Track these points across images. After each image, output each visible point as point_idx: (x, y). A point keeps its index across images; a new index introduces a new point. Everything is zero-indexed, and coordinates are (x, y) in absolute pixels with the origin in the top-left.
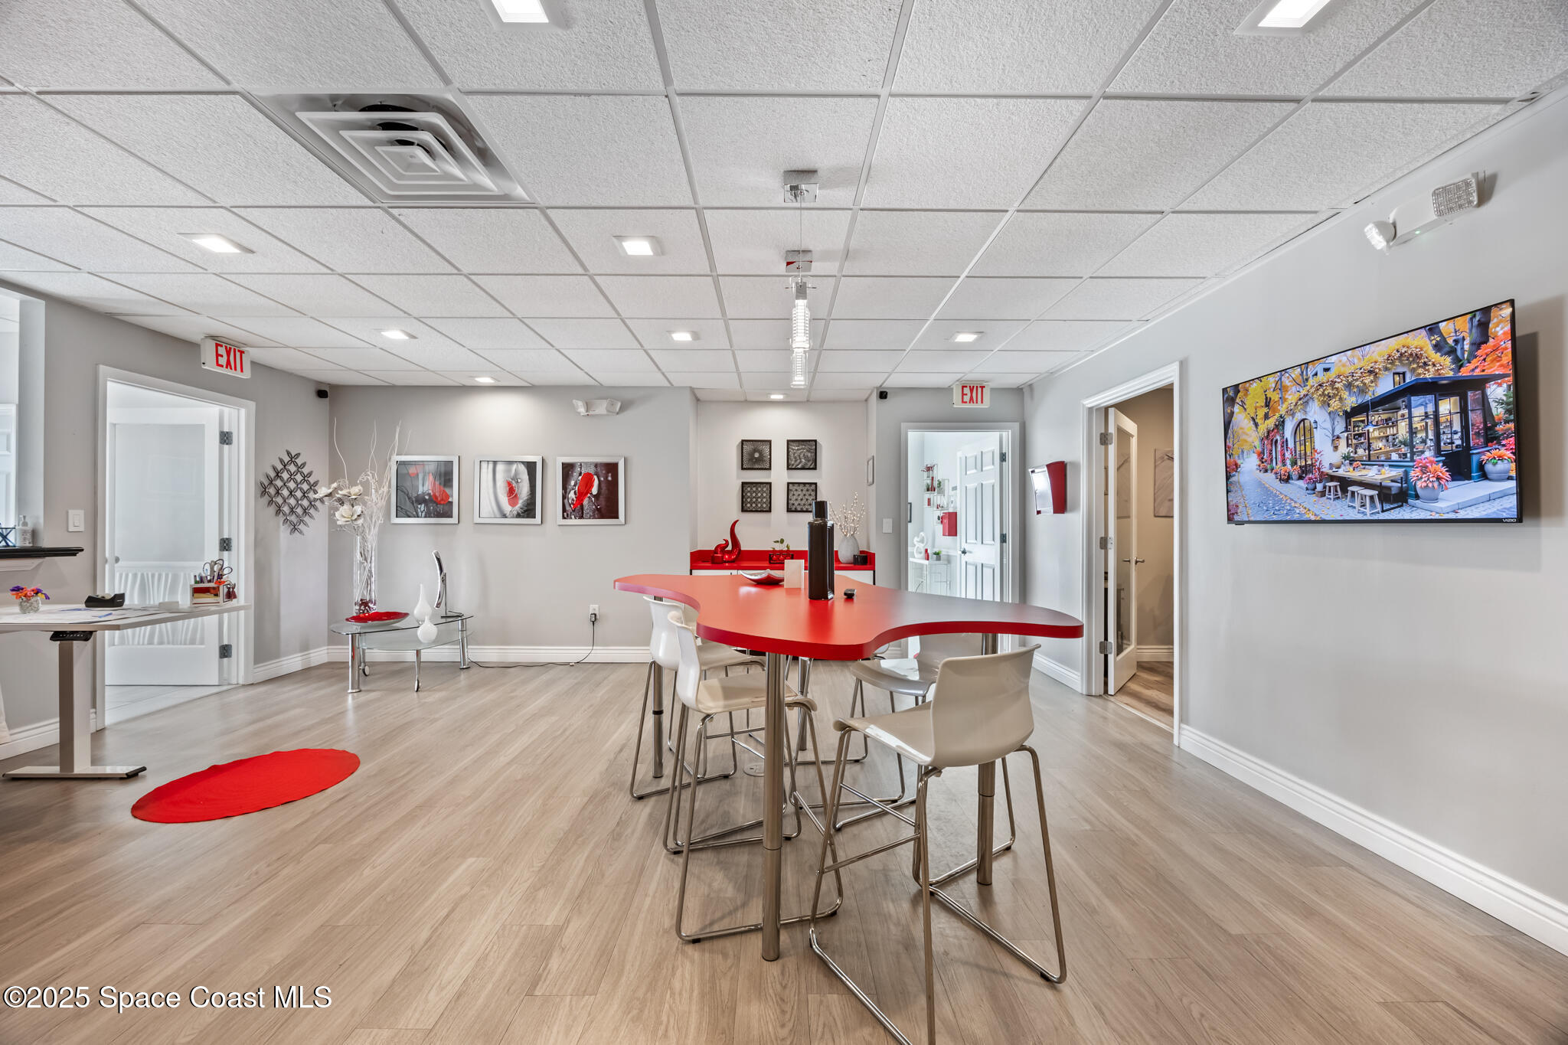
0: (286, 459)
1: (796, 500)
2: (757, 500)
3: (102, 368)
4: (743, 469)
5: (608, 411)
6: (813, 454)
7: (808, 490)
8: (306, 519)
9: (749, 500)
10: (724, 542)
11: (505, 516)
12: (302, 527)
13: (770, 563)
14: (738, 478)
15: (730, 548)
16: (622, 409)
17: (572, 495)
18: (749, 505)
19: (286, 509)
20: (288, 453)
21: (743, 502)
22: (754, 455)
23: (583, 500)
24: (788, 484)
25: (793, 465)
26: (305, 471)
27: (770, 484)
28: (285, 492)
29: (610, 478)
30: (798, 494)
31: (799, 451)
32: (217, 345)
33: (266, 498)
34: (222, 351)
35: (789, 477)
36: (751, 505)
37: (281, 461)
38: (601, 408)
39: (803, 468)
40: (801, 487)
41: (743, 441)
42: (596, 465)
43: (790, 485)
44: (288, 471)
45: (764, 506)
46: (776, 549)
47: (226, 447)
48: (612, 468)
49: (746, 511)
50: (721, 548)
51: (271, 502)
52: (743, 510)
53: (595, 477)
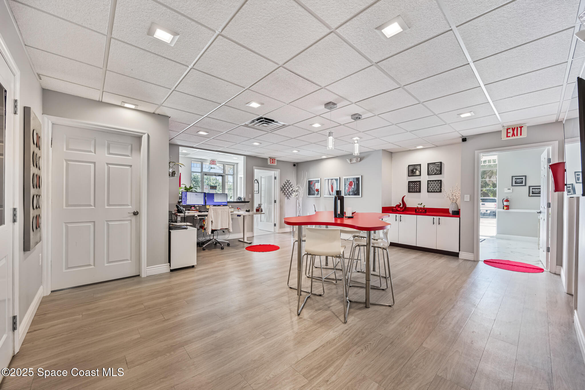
0: (287, 182)
1: (432, 187)
2: (414, 188)
3: (254, 167)
4: (409, 176)
5: (356, 161)
6: (440, 168)
7: (437, 183)
8: (291, 196)
9: (411, 188)
10: (399, 204)
11: (330, 195)
12: (290, 198)
13: (416, 212)
14: (407, 180)
15: (402, 206)
16: (360, 160)
17: (347, 188)
18: (411, 190)
19: (286, 193)
20: (287, 180)
21: (409, 189)
22: (413, 170)
23: (350, 190)
24: (428, 181)
25: (430, 173)
26: (291, 184)
27: (420, 182)
28: (286, 190)
29: (357, 183)
30: (432, 185)
31: (433, 167)
32: (270, 159)
33: (282, 191)
34: (271, 160)
35: (429, 178)
36: (412, 190)
37: (286, 182)
38: (354, 161)
39: (435, 174)
40: (434, 182)
41: (409, 166)
42: (354, 179)
43: (429, 181)
44: (287, 184)
45: (418, 190)
46: (419, 207)
47: (275, 180)
48: (358, 179)
49: (410, 192)
50: (398, 206)
51: (283, 192)
52: (409, 192)
53: (353, 182)
